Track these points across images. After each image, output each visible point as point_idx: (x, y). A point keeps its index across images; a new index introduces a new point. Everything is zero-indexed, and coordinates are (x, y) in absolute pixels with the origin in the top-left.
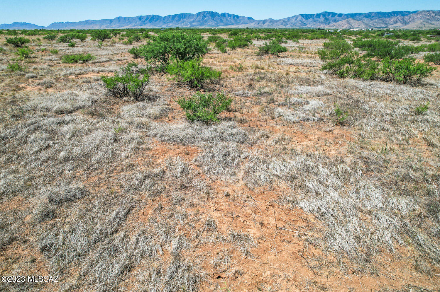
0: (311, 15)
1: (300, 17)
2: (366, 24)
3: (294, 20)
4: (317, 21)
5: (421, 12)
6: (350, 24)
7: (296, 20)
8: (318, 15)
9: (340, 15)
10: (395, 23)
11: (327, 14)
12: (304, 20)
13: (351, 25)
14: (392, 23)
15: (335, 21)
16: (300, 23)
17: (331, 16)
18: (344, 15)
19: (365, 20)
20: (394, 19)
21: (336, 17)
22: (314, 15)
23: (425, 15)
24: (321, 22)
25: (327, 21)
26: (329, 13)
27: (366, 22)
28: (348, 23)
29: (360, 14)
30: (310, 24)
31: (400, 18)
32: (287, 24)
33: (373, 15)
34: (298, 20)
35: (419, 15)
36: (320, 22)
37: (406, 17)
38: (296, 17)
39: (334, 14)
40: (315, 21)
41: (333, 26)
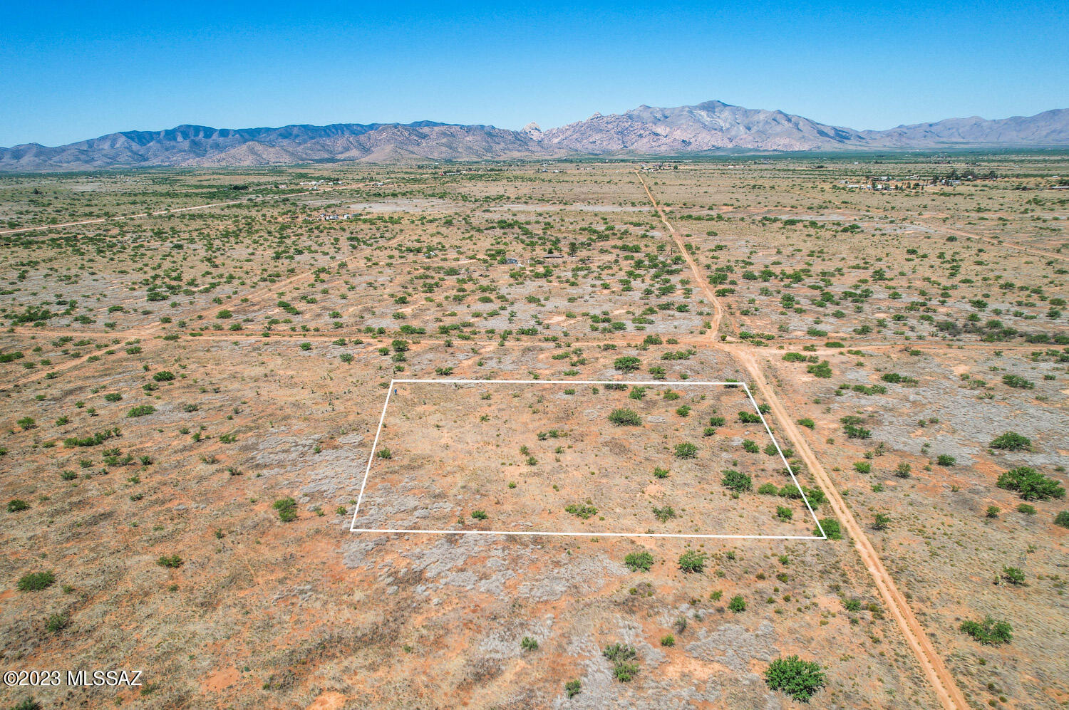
0: (150, 134)
1: (123, 139)
2: (292, 154)
3: (106, 146)
4: (174, 147)
5: (386, 127)
6: (256, 154)
7: (112, 146)
8: (171, 134)
9: (224, 133)
10: (347, 149)
11: (192, 133)
12: (135, 146)
13: (260, 155)
14: (340, 149)
15: (216, 146)
16: (129, 154)
17: (201, 135)
18: (232, 133)
19: (285, 142)
20: (340, 143)
21: (215, 136)
22: (159, 133)
23: (393, 133)
24: (185, 151)
25: (197, 149)
26: (197, 129)
27: (290, 149)
28: (252, 151)
29: (268, 130)
30: (155, 156)
31: (351, 139)
32: (93, 159)
33: (295, 131)
34: (118, 145)
35: (384, 135)
36: (180, 151)
37: (362, 138)
38: (113, 139)
39: (209, 132)
40: (167, 150)
41: (219, 161)
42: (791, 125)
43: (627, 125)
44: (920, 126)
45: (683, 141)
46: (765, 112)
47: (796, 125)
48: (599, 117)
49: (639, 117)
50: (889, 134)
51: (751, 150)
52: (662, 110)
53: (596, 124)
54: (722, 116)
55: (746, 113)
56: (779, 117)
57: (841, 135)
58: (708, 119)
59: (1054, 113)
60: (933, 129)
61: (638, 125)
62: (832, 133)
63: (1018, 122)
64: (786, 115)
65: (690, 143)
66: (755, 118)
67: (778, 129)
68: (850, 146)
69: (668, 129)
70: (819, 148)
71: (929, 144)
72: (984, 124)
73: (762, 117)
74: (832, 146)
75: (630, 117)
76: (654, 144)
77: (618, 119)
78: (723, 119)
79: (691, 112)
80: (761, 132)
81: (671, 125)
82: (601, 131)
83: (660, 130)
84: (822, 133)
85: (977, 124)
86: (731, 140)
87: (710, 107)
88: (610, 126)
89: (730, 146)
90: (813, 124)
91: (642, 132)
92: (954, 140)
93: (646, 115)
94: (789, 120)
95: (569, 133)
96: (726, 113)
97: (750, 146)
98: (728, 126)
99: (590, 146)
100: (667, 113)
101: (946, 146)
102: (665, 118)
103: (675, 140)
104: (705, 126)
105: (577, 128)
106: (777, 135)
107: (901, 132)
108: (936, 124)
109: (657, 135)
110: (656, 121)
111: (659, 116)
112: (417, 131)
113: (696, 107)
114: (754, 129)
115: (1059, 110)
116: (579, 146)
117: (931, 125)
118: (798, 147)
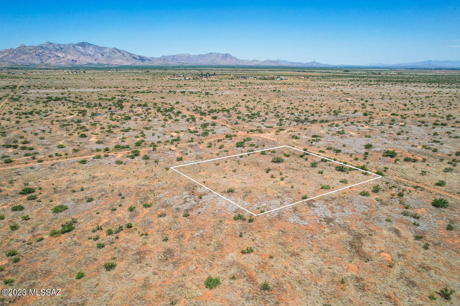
42: (121, 54)
43: (41, 51)
44: (170, 56)
45: (73, 60)
46: (109, 48)
47: (123, 54)
48: (24, 46)
49: (46, 47)
50: (160, 59)
51: (105, 65)
52: (59, 45)
53: (22, 50)
54: (90, 49)
55: (100, 48)
56: (115, 50)
57: (142, 59)
58: (83, 50)
59: (211, 54)
60: (175, 57)
61: (47, 52)
62: (138, 58)
63: (201, 56)
64: (118, 50)
65: (76, 61)
66: (105, 51)
67: (116, 56)
68: (146, 63)
69: (64, 54)
70: (134, 64)
71: (174, 63)
72: (191, 56)
73: (107, 50)
74: (139, 63)
75: (42, 47)
76: (58, 61)
77: (35, 48)
78: (90, 51)
79: (74, 47)
80: (109, 57)
81: (65, 52)
82: (26, 53)
83: (59, 54)
84: (134, 58)
85: (189, 56)
86: (95, 60)
87: (83, 45)
88: (31, 52)
89: (96, 63)
90: (130, 54)
91: (50, 55)
92: (183, 62)
93: (50, 47)
94: (120, 52)
95: (6, 54)
96: (91, 48)
97: (105, 63)
98: (93, 54)
99: (21, 61)
100: (62, 47)
101: (181, 64)
102: (61, 48)
103: (68, 59)
104: (82, 54)
105: (11, 51)
106: (116, 58)
107: (164, 58)
108: (175, 56)
109: (59, 57)
110: (57, 50)
111: (58, 48)
113: (76, 45)
114: (105, 55)
115: (212, 53)
116: (14, 61)
117: (173, 56)
118: (126, 63)
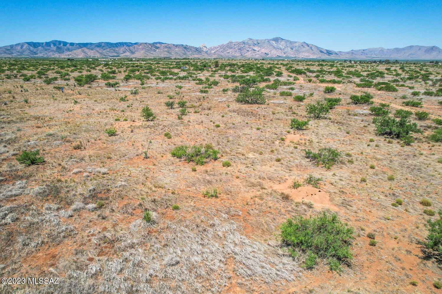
0: (39, 43)
1: (26, 45)
2: (101, 53)
3: (19, 48)
4: (49, 49)
5: (141, 44)
6: (85, 53)
7: (22, 48)
8: (48, 44)
9: (72, 44)
10: (124, 52)
11: (57, 44)
12: (32, 48)
13: (86, 53)
14: (122, 52)
15: (68, 50)
16: (29, 51)
17: (62, 45)
18: (75, 44)
19: (98, 49)
20: (122, 49)
21: (68, 45)
22: (43, 43)
23: (145, 46)
24: (54, 51)
25: (59, 50)
26: (60, 42)
27: (100, 51)
28: (83, 51)
29: (91, 44)
30: (41, 53)
31: (126, 48)
32: (12, 53)
33: (103, 45)
34: (24, 48)
35: (141, 47)
36: (52, 51)
37: (131, 48)
38: (22, 45)
39: (65, 44)
40: (46, 50)
41: (69, 55)
42: (309, 48)
43: (242, 46)
44: (360, 50)
45: (265, 53)
46: (299, 43)
47: (311, 48)
48: (231, 43)
49: (247, 43)
50: (348, 53)
51: (293, 58)
52: (257, 40)
53: (229, 46)
54: (281, 44)
55: (291, 43)
56: (304, 45)
57: (329, 53)
58: (276, 45)
59: (411, 47)
60: (365, 52)
61: (247, 46)
62: (325, 52)
63: (397, 50)
64: (307, 44)
65: (268, 54)
66: (295, 45)
67: (304, 49)
68: (332, 57)
69: (259, 48)
70: (320, 57)
71: (363, 58)
72: (384, 50)
73: (297, 44)
74: (325, 57)
75: (244, 43)
76: (254, 54)
77: (239, 43)
78: (282, 45)
79: (268, 41)
80: (297, 51)
81: (260, 47)
82: (232, 48)
83: (256, 48)
84: (321, 52)
85: (382, 50)
86: (285, 53)
87: (276, 40)
88: (236, 46)
89: (284, 56)
90: (318, 48)
91: (249, 49)
92: (373, 56)
93: (250, 42)
94: (308, 46)
95: (218, 49)
96: (283, 43)
97: (292, 56)
98: (283, 47)
99: (227, 54)
100: (259, 42)
101: (370, 58)
102: (258, 44)
103: (262, 53)
104: (274, 47)
105: (222, 47)
106: (303, 52)
107: (352, 52)
108: (366, 50)
109: (255, 50)
110: (254, 45)
111: (255, 43)
112: (155, 46)
113: (270, 40)
114: (294, 49)
115: (413, 46)
116: (222, 54)
117: (364, 50)
118: (312, 57)
